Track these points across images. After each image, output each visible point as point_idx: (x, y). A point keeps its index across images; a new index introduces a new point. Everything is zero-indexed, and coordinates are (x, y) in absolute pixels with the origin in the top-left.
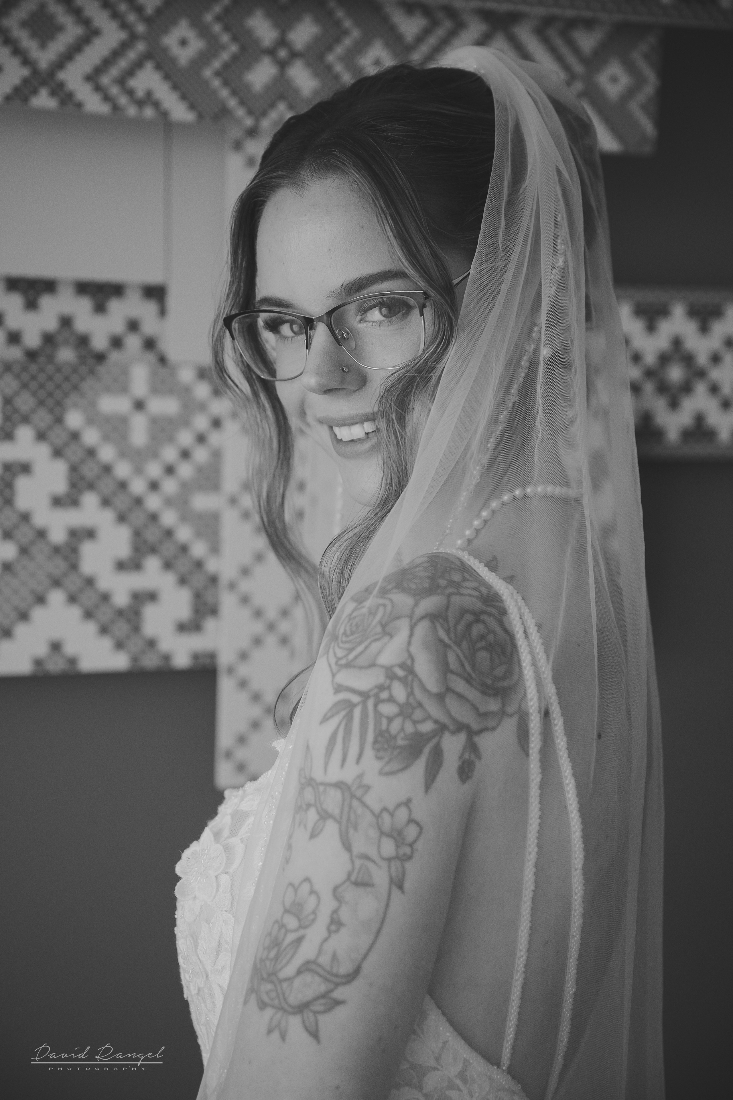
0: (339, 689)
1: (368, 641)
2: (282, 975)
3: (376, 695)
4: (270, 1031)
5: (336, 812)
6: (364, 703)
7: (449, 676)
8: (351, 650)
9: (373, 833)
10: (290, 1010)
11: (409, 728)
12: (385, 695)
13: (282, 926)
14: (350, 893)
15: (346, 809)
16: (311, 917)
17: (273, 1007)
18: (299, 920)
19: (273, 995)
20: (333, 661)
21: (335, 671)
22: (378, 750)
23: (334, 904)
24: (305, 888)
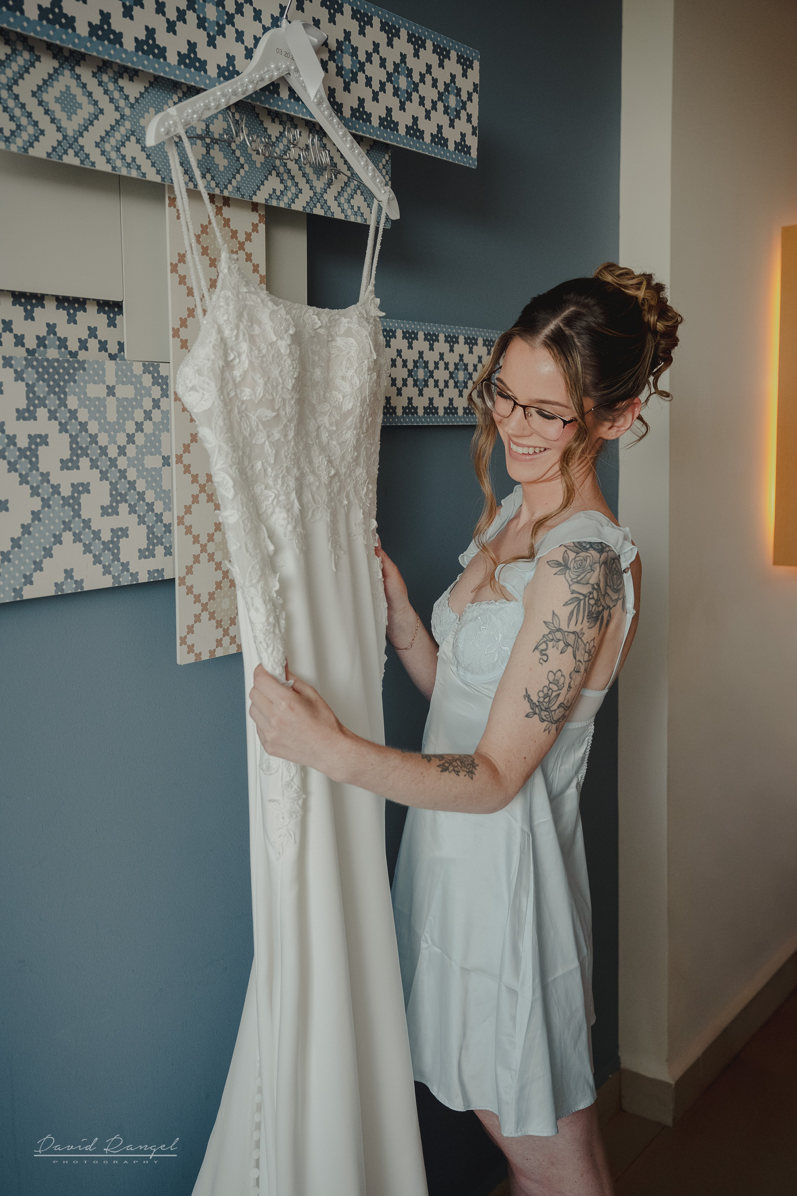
0: (573, 592)
1: (586, 573)
2: (552, 709)
3: (589, 596)
4: (545, 731)
5: (572, 644)
6: (584, 599)
7: (607, 587)
8: (579, 576)
9: (583, 652)
10: (554, 722)
11: (597, 610)
12: (591, 596)
13: (549, 689)
14: (574, 675)
15: (576, 642)
16: (562, 685)
17: (548, 721)
18: (558, 687)
19: (548, 716)
20: (569, 579)
21: (570, 584)
22: (588, 619)
23: (570, 680)
24: (559, 673)
